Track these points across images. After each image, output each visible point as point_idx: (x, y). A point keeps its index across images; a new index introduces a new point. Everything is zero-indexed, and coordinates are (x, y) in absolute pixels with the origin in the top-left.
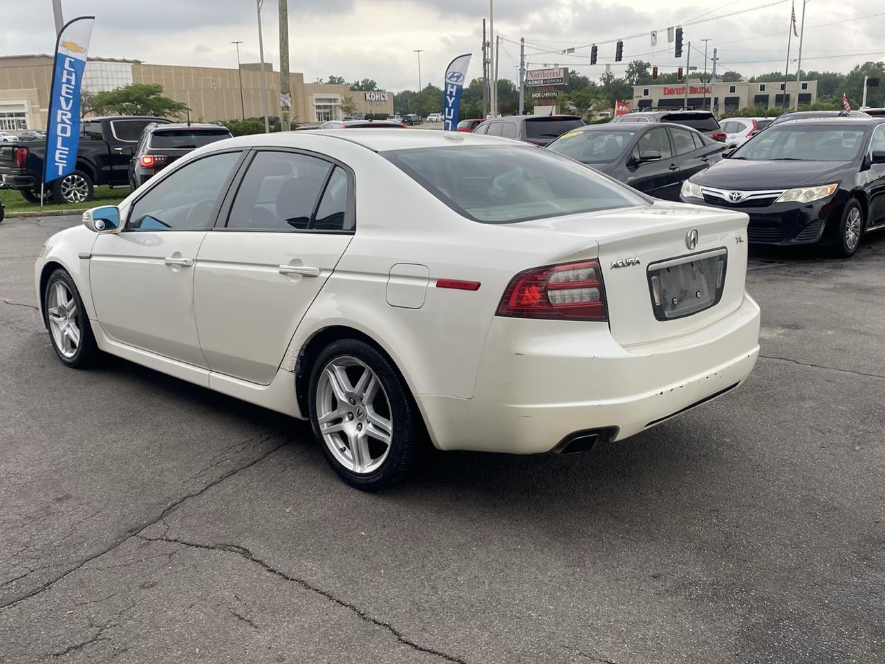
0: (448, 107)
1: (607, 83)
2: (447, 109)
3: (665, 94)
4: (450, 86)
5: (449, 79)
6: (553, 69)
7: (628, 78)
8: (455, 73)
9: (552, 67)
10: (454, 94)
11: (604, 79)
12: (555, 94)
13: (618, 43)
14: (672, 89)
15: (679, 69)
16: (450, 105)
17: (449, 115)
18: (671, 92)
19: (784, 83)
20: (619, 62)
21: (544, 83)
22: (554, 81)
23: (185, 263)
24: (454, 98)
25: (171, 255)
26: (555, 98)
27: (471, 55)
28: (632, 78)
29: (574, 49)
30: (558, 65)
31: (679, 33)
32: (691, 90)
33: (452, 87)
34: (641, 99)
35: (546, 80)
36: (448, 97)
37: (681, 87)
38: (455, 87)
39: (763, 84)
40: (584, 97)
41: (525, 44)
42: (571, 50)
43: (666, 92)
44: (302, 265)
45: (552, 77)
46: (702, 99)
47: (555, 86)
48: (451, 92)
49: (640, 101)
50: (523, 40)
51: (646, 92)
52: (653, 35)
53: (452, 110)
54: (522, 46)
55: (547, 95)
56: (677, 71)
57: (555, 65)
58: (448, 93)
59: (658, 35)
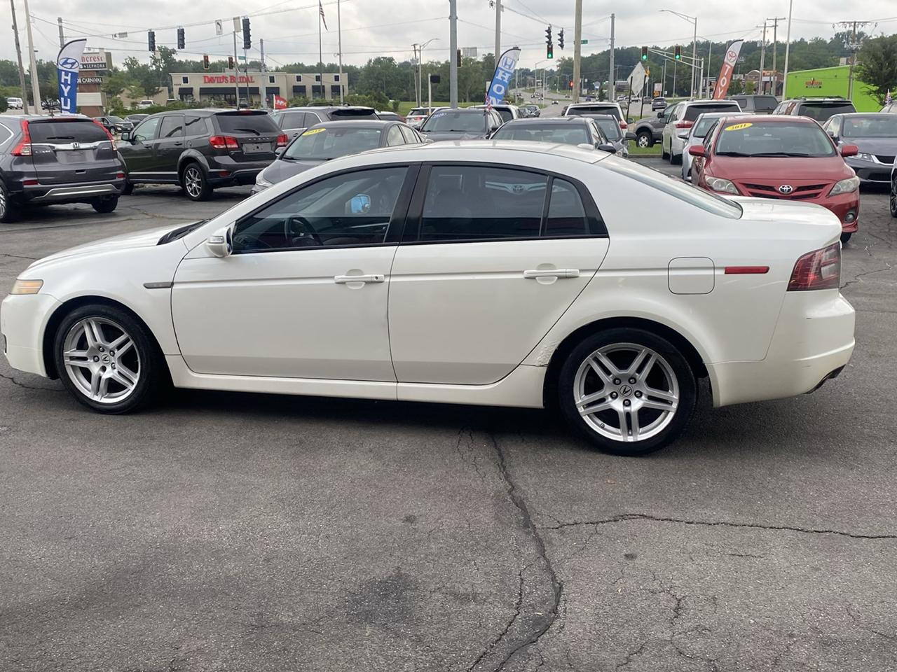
0: (64, 96)
1: (130, 68)
2: (62, 99)
3: (205, 82)
4: (63, 73)
5: (62, 65)
6: (98, 53)
7: (154, 64)
8: (68, 59)
9: (97, 51)
10: (69, 82)
11: (127, 64)
12: (98, 80)
13: (178, 30)
14: (212, 78)
15: (205, 57)
16: (66, 95)
17: (66, 105)
18: (211, 80)
19: (319, 74)
20: (182, 50)
21: (84, 68)
22: (95, 66)
23: (375, 280)
24: (69, 87)
25: (345, 273)
26: (99, 84)
27: (86, 40)
28: (158, 64)
29: (126, 33)
30: (103, 49)
31: (246, 23)
32: (231, 80)
33: (66, 75)
34: (181, 87)
35: (86, 64)
36: (62, 86)
37: (221, 76)
38: (70, 74)
39: (299, 75)
40: (117, 83)
41: (63, 25)
42: (124, 35)
43: (207, 81)
44: (556, 269)
45: (93, 62)
46: (246, 88)
47: (97, 71)
48: (66, 80)
49: (180, 89)
50: (60, 20)
51: (185, 80)
52: (218, 24)
53: (69, 100)
54: (61, 27)
55: (89, 80)
56: (203, 59)
57: (100, 49)
58: (63, 81)
59: (223, 24)
